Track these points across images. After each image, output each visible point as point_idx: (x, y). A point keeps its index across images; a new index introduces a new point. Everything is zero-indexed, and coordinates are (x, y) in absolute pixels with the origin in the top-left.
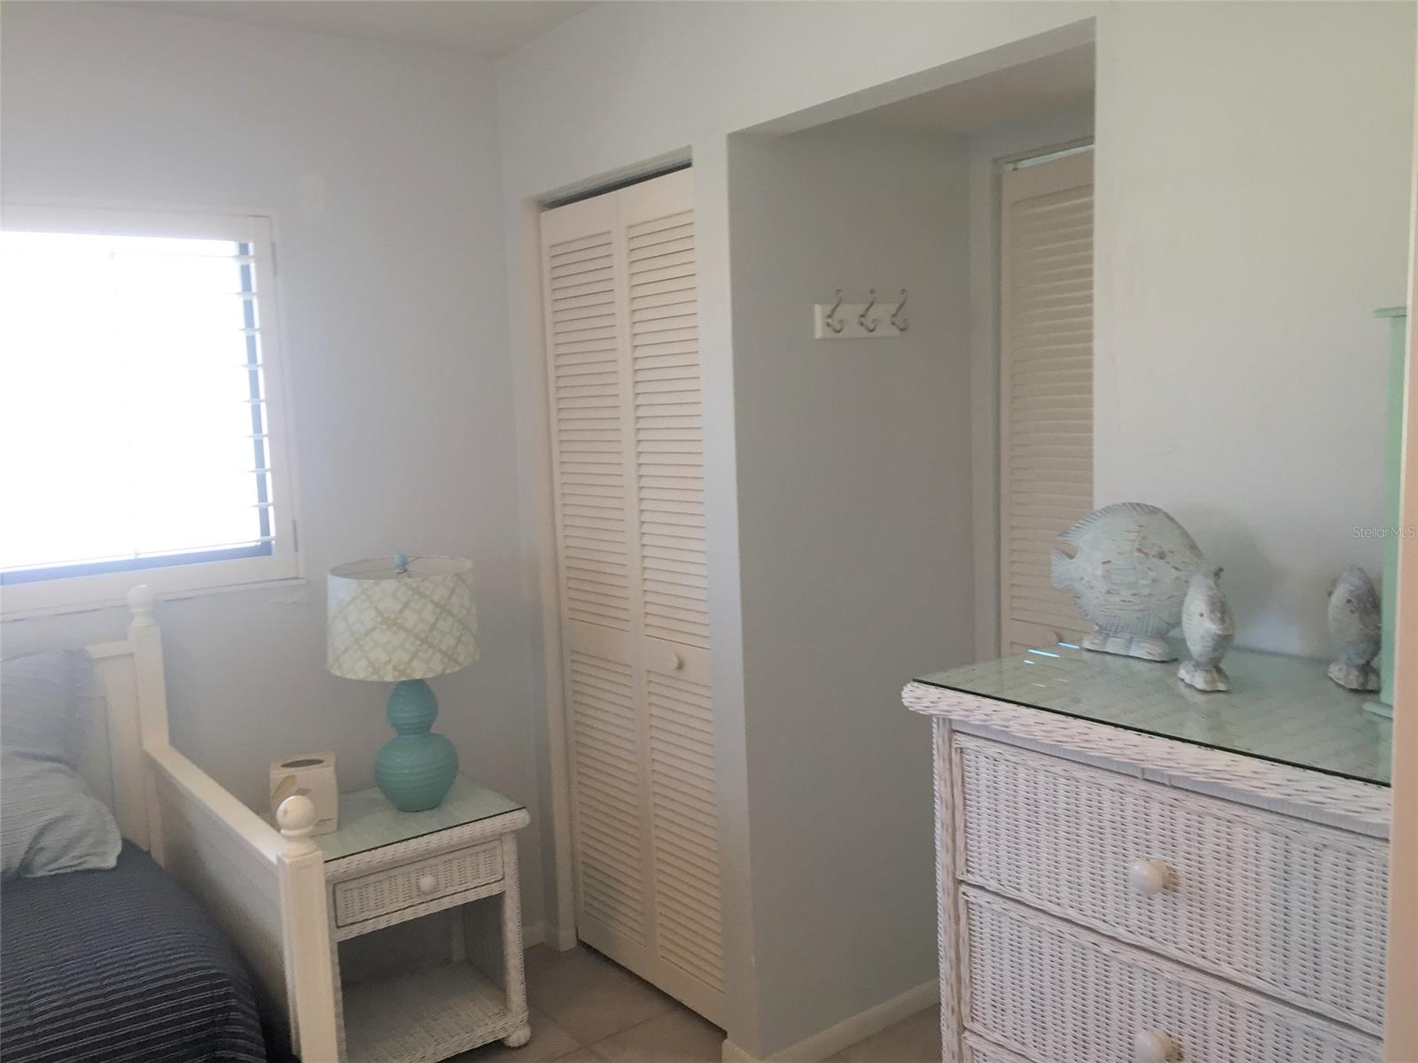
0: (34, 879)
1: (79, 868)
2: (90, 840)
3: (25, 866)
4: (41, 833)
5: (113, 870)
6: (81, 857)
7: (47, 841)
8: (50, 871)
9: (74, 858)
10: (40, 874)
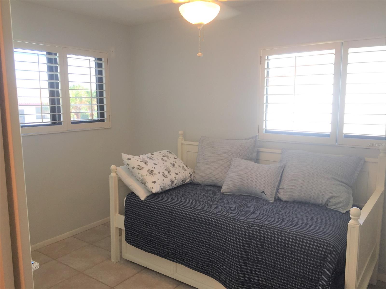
0: (328, 208)
1: (337, 210)
2: (341, 205)
3: (326, 204)
4: (331, 198)
5: (344, 213)
6: (339, 207)
7: (331, 200)
8: (332, 208)
9: (337, 207)
10: (330, 208)
